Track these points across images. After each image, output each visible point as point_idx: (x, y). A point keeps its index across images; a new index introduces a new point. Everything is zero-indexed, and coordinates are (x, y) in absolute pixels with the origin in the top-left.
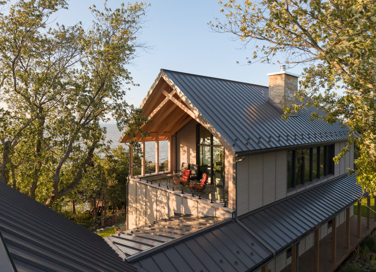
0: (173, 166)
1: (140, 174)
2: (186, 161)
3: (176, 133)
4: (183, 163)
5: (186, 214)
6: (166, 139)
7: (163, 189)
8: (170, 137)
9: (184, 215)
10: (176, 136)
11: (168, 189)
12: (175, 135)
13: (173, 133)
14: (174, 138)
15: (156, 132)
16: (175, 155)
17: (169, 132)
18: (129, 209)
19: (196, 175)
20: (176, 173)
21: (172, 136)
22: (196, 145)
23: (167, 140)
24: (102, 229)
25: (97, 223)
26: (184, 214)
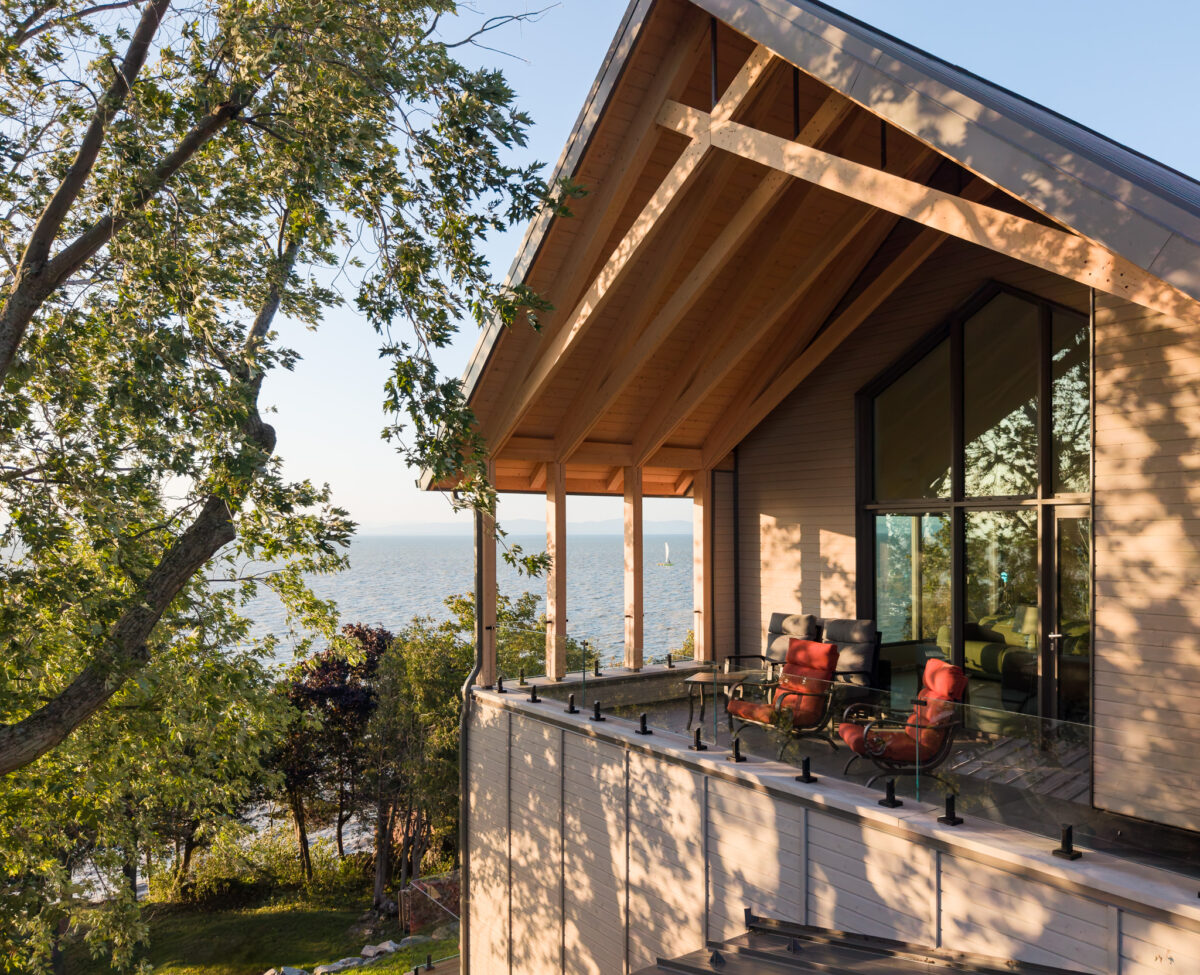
0: (718, 631)
1: (540, 671)
2: (794, 608)
3: (736, 450)
4: (778, 618)
5: (847, 935)
6: (681, 490)
7: (674, 752)
8: (704, 478)
9: (834, 942)
10: (735, 472)
11: (701, 748)
12: (730, 466)
13: (720, 452)
14: (724, 483)
15: (629, 443)
16: (732, 573)
17: (699, 447)
18: (475, 865)
19: (856, 681)
20: (737, 670)
21: (714, 471)
22: (852, 510)
23: (684, 495)
24: (388, 946)
25: (381, 911)
26: (837, 934)
